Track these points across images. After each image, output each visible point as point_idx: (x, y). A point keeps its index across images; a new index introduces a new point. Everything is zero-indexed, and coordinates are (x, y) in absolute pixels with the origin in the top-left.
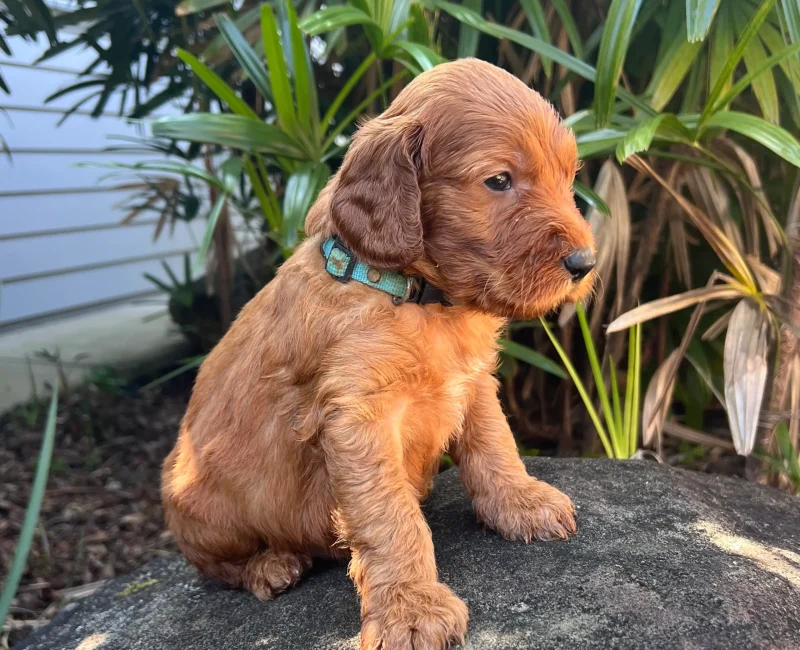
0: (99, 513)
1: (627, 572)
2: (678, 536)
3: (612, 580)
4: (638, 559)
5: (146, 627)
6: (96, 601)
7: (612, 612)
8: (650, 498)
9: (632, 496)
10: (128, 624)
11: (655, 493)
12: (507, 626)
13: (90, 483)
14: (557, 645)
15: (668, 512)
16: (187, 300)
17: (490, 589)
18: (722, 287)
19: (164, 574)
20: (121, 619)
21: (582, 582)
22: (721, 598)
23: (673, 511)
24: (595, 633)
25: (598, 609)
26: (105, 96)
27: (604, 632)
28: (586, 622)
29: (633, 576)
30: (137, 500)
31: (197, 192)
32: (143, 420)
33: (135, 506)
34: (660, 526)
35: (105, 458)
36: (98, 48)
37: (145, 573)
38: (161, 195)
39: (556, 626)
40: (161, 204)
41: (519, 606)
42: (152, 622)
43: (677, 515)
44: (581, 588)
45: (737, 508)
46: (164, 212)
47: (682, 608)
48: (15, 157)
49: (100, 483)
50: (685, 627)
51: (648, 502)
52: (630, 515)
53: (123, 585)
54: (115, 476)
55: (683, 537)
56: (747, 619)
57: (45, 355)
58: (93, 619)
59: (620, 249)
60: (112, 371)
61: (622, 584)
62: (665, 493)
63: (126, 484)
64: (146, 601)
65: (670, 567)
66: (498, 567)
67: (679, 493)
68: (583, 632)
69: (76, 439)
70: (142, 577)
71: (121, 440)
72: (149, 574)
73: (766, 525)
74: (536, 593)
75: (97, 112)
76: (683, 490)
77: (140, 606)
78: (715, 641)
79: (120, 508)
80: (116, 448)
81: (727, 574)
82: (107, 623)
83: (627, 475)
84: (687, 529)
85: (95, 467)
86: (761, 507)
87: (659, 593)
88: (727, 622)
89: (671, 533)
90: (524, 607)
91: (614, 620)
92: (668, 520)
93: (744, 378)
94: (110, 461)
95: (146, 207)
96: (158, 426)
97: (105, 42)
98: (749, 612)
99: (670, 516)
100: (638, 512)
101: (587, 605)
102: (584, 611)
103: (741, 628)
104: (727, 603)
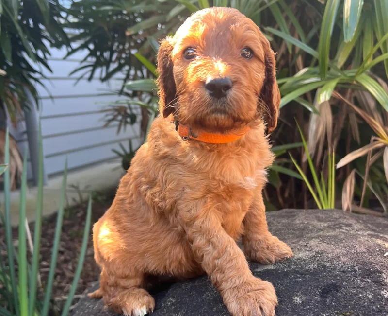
1: (323, 240)
2: (343, 231)
3: (318, 242)
4: (328, 236)
7: (317, 251)
8: (334, 219)
9: (327, 219)
11: (336, 218)
14: (297, 261)
23: (342, 223)
24: (310, 257)
25: (312, 250)
26: (93, 71)
27: (314, 256)
28: (307, 254)
29: (325, 241)
31: (135, 112)
34: (337, 228)
36: (89, 49)
38: (119, 114)
40: (120, 118)
44: (306, 245)
45: (369, 223)
46: (121, 121)
47: (342, 248)
48: (56, 100)
50: (342, 253)
51: (333, 221)
56: (364, 250)
57: (73, 186)
59: (328, 126)
60: (99, 193)
61: (321, 243)
62: (340, 218)
67: (345, 218)
68: (307, 257)
73: (380, 229)
75: (90, 79)
76: (347, 217)
86: (380, 223)
87: (334, 245)
88: (357, 251)
89: (341, 230)
91: (318, 253)
95: (114, 119)
97: (92, 46)
99: (341, 225)
100: (328, 224)
101: (308, 249)
102: (307, 251)
103: (362, 253)
104: (358, 246)
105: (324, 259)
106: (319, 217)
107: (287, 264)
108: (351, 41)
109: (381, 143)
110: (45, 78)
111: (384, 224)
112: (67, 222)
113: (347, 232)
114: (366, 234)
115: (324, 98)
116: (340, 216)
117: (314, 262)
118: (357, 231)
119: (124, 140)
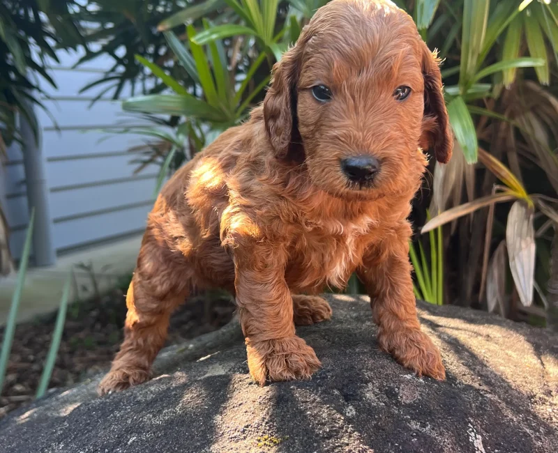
13: (109, 353)
18: (501, 194)
26: (120, 87)
38: (159, 153)
40: (160, 159)
48: (64, 133)
57: (82, 266)
69: (104, 325)
75: (116, 97)
93: (520, 254)
95: (151, 161)
109: (509, 195)
110: (48, 97)
112: (72, 324)
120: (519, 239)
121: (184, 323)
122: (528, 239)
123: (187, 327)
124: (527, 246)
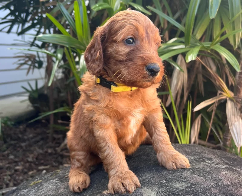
0: (7, 165)
1: (194, 172)
2: (207, 164)
3: (190, 174)
4: (197, 169)
5: (44, 192)
6: (22, 187)
7: (191, 182)
8: (198, 154)
9: (193, 153)
10: (36, 192)
11: (199, 153)
12: (160, 186)
13: (3, 156)
14: (176, 190)
15: (204, 157)
16: (36, 95)
17: (154, 177)
19: (44, 179)
20: (34, 191)
21: (181, 175)
22: (221, 178)
24: (187, 187)
25: (187, 181)
26: (11, 27)
27: (189, 187)
28: (184, 185)
29: (196, 173)
30: (20, 161)
31: (42, 59)
32: (20, 136)
33: (20, 164)
34: (201, 161)
35: (8, 148)
36: (10, 9)
37: (37, 178)
38: (30, 60)
39: (175, 185)
40: (30, 63)
41: (163, 181)
42: (45, 191)
43: (206, 158)
44: (181, 176)
45: (223, 158)
46: (31, 65)
47: (210, 181)
49: (7, 156)
50: (212, 185)
51: (197, 155)
52: (193, 158)
53: (31, 182)
54: (12, 153)
55: (208, 164)
56: (229, 183)
58: (23, 191)
60: (9, 119)
61: (193, 175)
62: (202, 152)
63: (16, 157)
64: (41, 186)
65: (206, 171)
66: (155, 172)
67: (206, 153)
68: (183, 187)
70: (36, 180)
71: (13, 142)
72: (39, 179)
73: (231, 163)
74: (168, 178)
75: (9, 32)
76: (207, 152)
77: (39, 187)
78: (221, 189)
79: (14, 164)
80: (11, 145)
81: (222, 173)
82: (29, 192)
83: (190, 148)
84: (209, 162)
85: (5, 151)
86: (230, 158)
87: (203, 177)
88: (223, 184)
89: (205, 163)
90: (165, 182)
91: (192, 184)
92: (204, 159)
94: (10, 149)
95: (25, 63)
96: (26, 138)
97: (12, 8)
98: (229, 182)
99: (204, 158)
100: (195, 157)
101: (183, 180)
102: (183, 182)
103: (227, 186)
104: (223, 179)
105: (198, 190)
106: (186, 151)
107: (167, 192)
108: (214, 18)
109: (225, 96)
111: (233, 158)
113: (209, 165)
114: (224, 167)
115: (191, 58)
116: (202, 151)
117: (190, 193)
118: (216, 164)
119: (32, 80)
120: (233, 117)
121: (38, 142)
122: (238, 117)
123: (40, 143)
124: (238, 120)
